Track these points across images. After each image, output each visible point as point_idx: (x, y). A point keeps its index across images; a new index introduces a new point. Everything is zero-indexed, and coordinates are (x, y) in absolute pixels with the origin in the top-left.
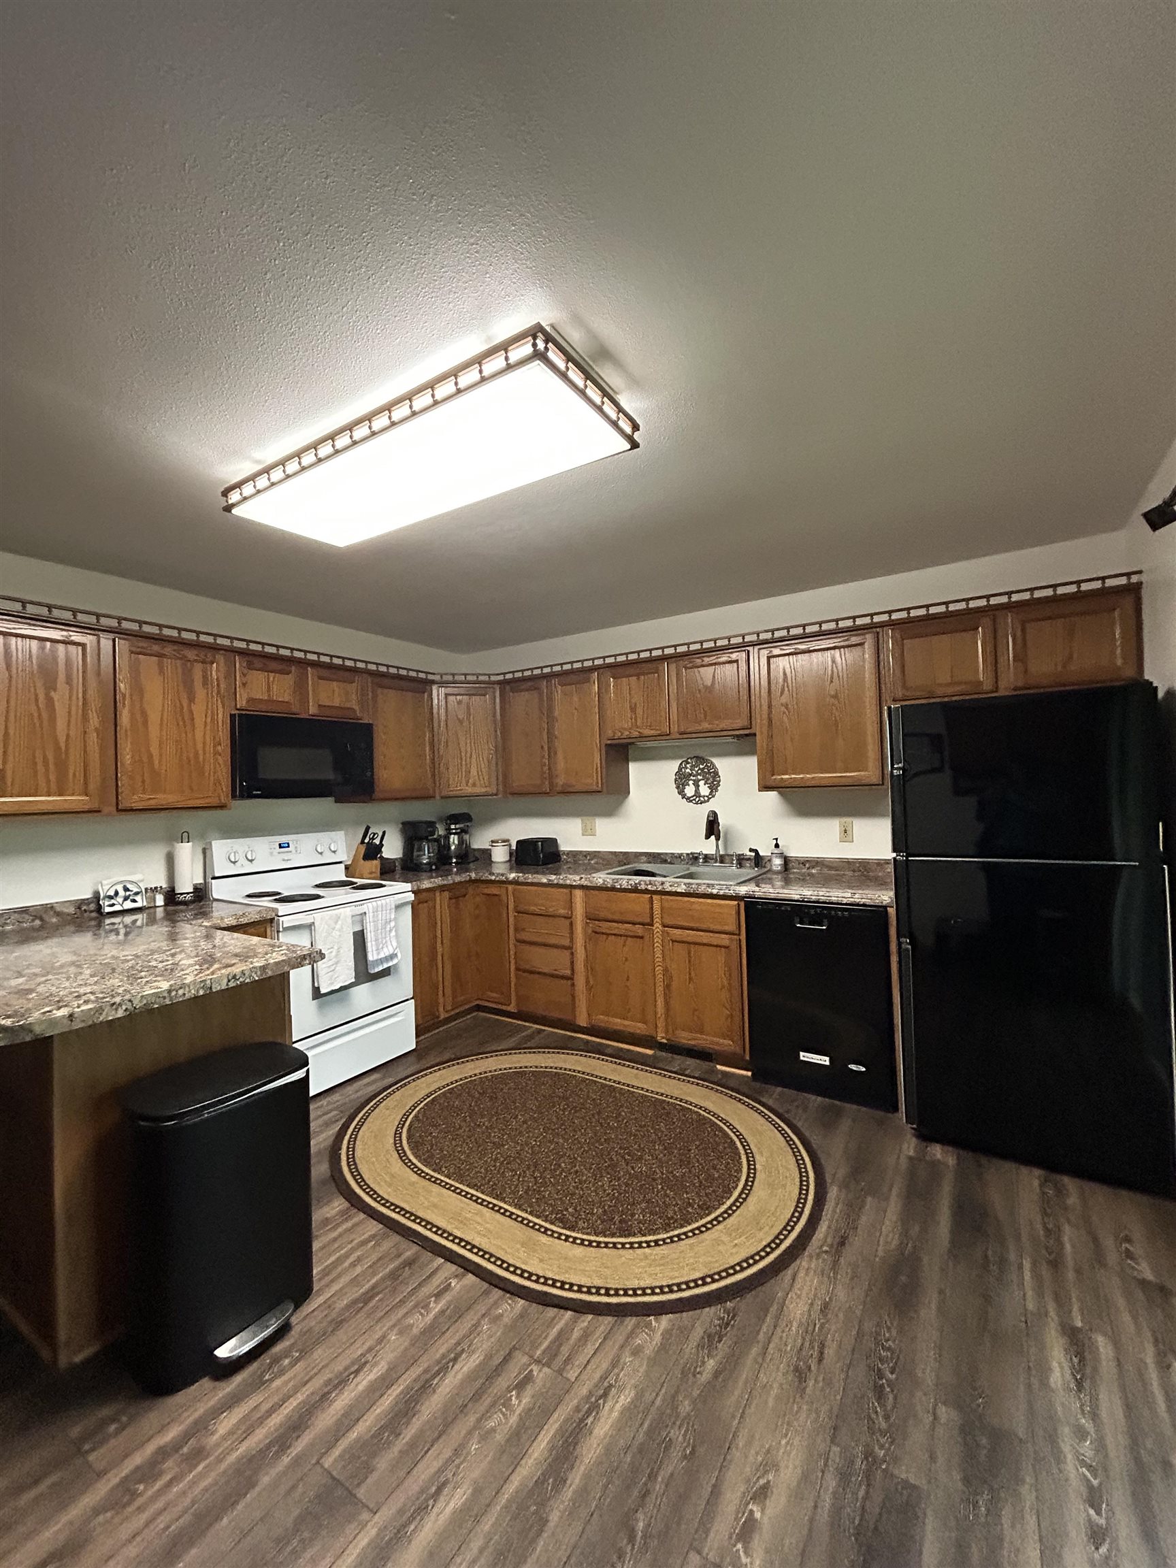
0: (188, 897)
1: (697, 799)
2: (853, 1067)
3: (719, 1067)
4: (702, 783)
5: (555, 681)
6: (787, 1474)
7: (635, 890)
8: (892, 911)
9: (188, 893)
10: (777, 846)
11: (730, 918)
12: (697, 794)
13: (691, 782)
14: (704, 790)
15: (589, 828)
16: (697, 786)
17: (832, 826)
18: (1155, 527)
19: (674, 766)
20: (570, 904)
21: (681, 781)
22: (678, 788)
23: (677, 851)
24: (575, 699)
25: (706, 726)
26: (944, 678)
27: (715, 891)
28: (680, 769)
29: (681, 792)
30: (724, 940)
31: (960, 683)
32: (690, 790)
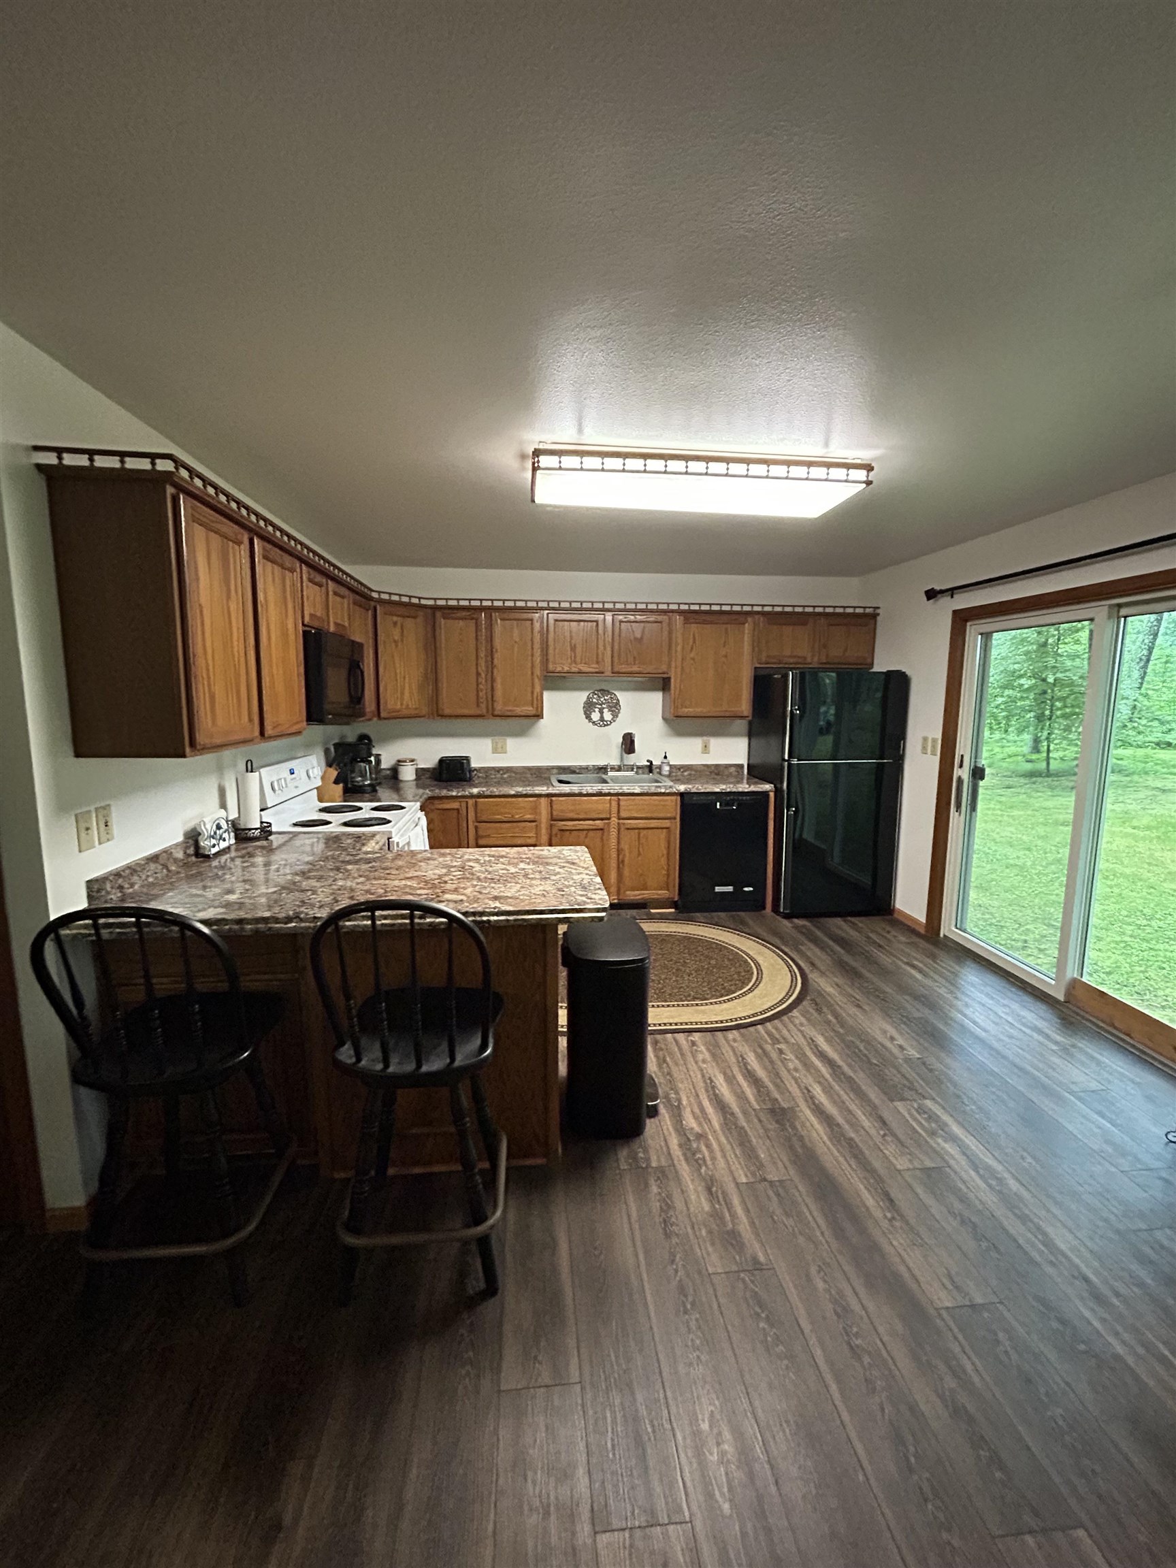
0: (257, 833)
1: (603, 723)
2: (746, 889)
3: (652, 911)
4: (605, 711)
5: (495, 615)
6: (892, 1031)
7: (600, 794)
8: (772, 795)
9: (256, 829)
10: (665, 757)
11: (673, 807)
12: (602, 719)
13: (597, 710)
14: (608, 716)
15: (499, 746)
16: (601, 712)
17: (697, 743)
18: (929, 598)
19: (582, 696)
20: (535, 810)
21: (589, 707)
22: (585, 713)
23: (584, 764)
24: (516, 632)
25: (635, 669)
26: (787, 652)
27: (663, 791)
28: (588, 698)
29: (588, 717)
30: (667, 823)
31: (795, 657)
32: (595, 716)
